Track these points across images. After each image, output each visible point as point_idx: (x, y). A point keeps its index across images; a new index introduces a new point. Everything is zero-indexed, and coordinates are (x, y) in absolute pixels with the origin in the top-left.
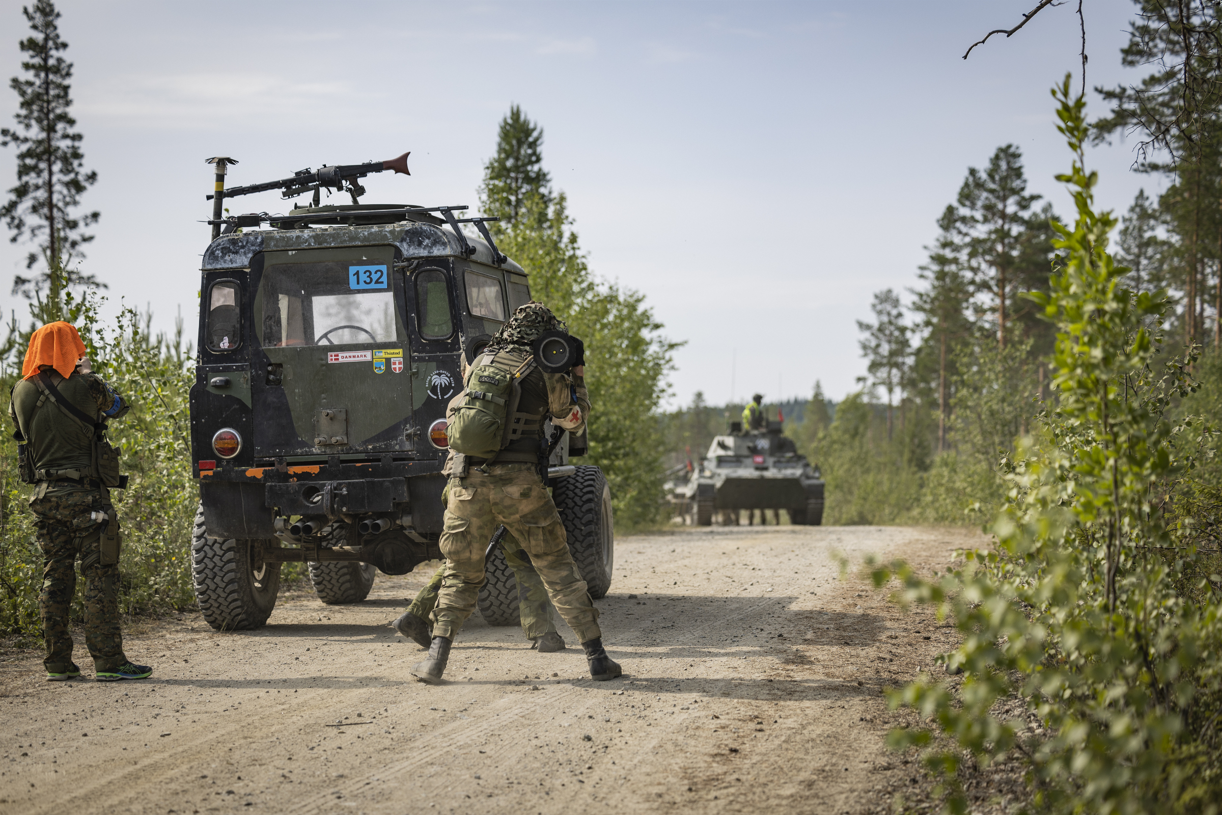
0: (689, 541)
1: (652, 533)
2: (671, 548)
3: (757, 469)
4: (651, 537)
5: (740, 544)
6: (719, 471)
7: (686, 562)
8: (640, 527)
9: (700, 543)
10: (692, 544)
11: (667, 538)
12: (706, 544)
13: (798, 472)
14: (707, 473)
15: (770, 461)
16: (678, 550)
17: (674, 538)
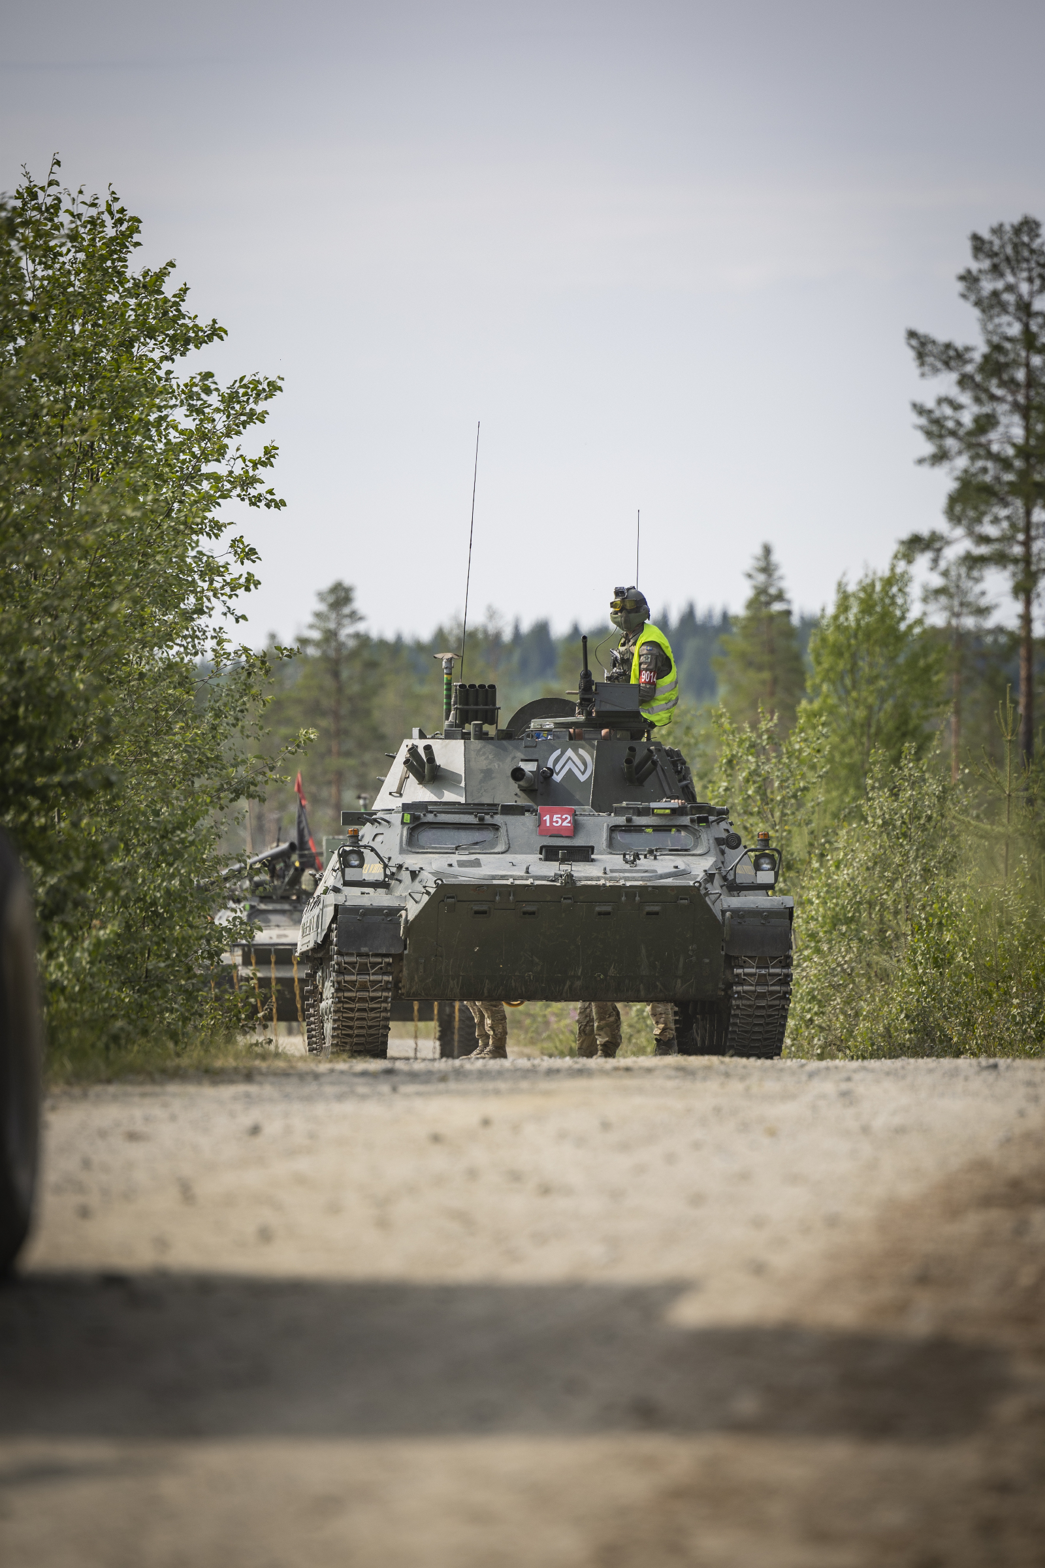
0: (309, 1099)
1: (177, 1075)
2: (247, 1119)
3: (550, 854)
4: (172, 1088)
5: (494, 1107)
6: (412, 861)
7: (303, 1165)
8: (133, 1054)
9: (348, 1107)
10: (320, 1109)
11: (227, 1091)
12: (372, 1109)
13: (699, 866)
14: (373, 870)
15: (597, 827)
16: (272, 1128)
17: (253, 1089)
